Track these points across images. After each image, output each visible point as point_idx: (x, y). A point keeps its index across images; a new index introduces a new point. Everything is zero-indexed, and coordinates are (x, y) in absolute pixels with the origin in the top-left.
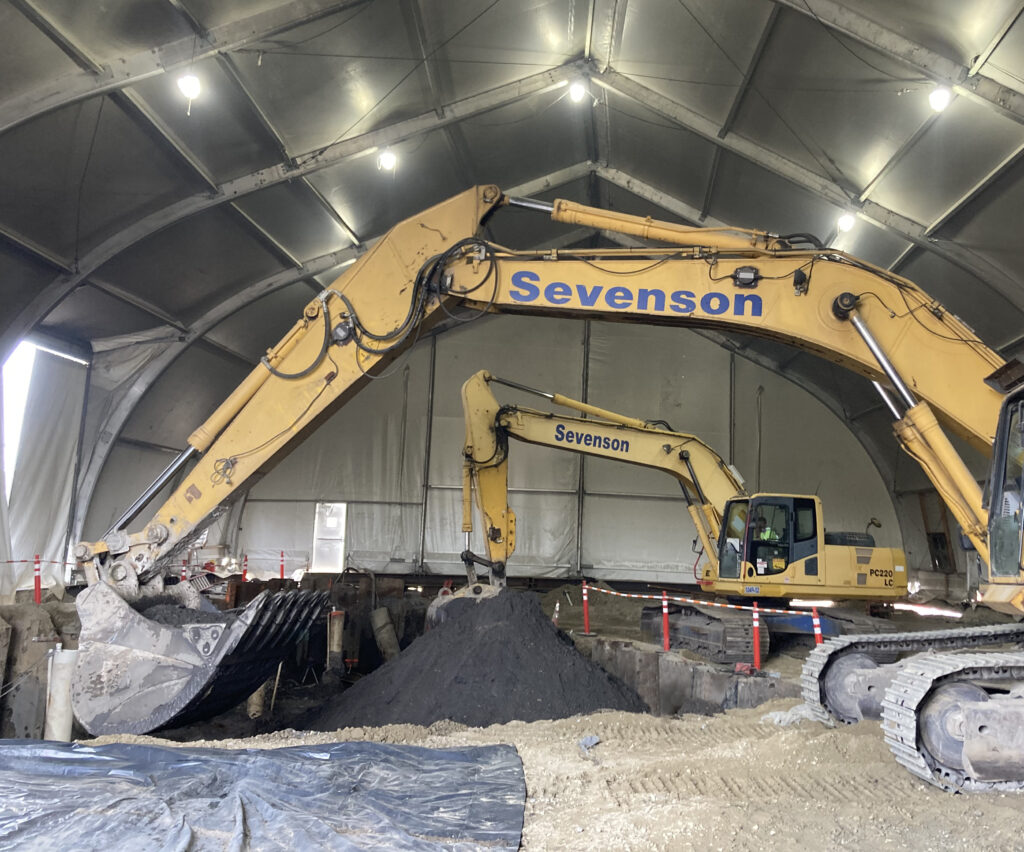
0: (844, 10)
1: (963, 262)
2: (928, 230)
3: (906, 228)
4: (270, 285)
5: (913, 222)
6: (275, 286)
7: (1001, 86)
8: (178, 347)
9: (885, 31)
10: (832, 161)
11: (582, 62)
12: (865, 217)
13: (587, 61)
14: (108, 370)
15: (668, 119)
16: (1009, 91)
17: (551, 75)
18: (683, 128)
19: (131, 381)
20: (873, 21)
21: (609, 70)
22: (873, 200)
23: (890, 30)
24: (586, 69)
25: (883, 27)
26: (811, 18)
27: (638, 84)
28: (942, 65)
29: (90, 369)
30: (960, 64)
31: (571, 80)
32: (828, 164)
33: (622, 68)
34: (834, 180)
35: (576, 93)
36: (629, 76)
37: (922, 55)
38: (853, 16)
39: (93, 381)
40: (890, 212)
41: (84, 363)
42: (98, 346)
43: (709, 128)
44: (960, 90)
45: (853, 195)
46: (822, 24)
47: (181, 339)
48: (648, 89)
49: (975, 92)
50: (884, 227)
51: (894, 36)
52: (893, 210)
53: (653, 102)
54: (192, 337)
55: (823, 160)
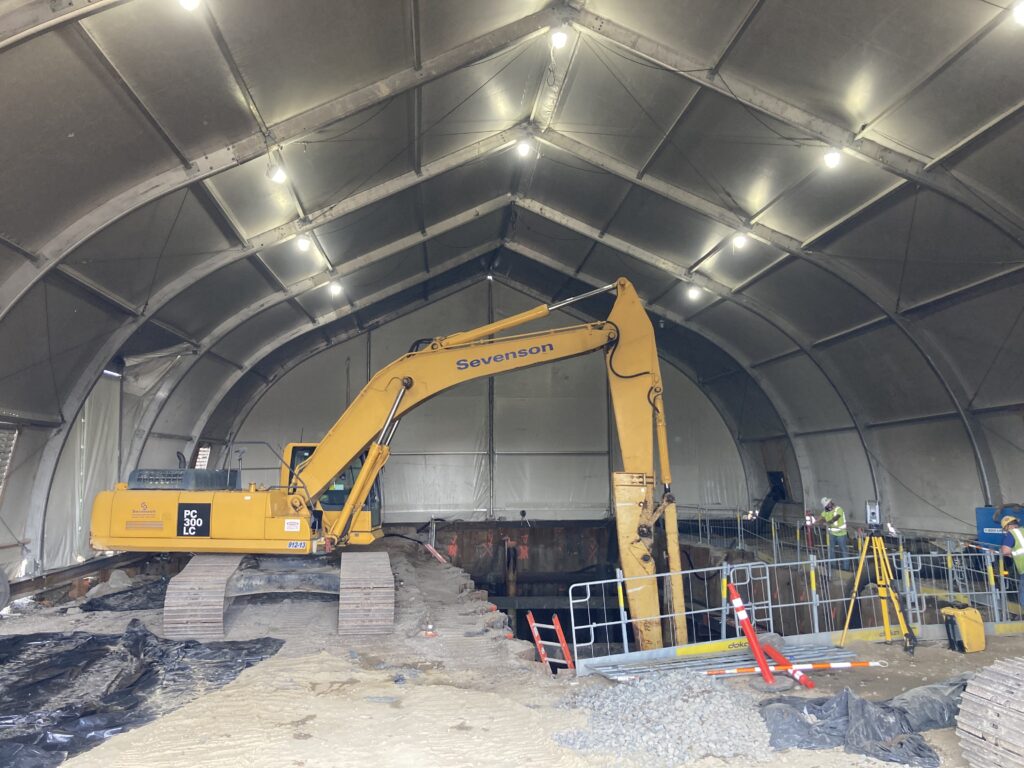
0: (757, 91)
1: (830, 268)
2: (804, 244)
3: (786, 243)
4: (262, 305)
5: (792, 238)
6: (266, 306)
7: (880, 146)
8: (193, 359)
9: (789, 106)
10: (729, 195)
11: (528, 125)
12: (755, 237)
13: (530, 123)
14: (137, 380)
15: (596, 166)
16: (886, 149)
17: (504, 135)
18: (608, 173)
19: (156, 388)
20: (779, 99)
21: (549, 129)
22: (760, 222)
23: (793, 106)
24: (530, 130)
25: (787, 103)
26: (731, 98)
27: (572, 140)
28: (835, 132)
29: (122, 380)
30: (848, 130)
31: (519, 140)
32: (726, 198)
33: (559, 128)
34: (731, 209)
35: (524, 150)
36: (565, 134)
37: (819, 125)
38: (764, 95)
39: (125, 389)
40: (773, 231)
41: (117, 375)
42: (130, 362)
43: (629, 172)
44: (849, 151)
45: (744, 219)
46: (741, 103)
47: (195, 353)
48: (579, 143)
49: (860, 152)
50: (769, 243)
51: (796, 109)
52: (776, 229)
53: (584, 154)
54: (203, 351)
55: (723, 195)
